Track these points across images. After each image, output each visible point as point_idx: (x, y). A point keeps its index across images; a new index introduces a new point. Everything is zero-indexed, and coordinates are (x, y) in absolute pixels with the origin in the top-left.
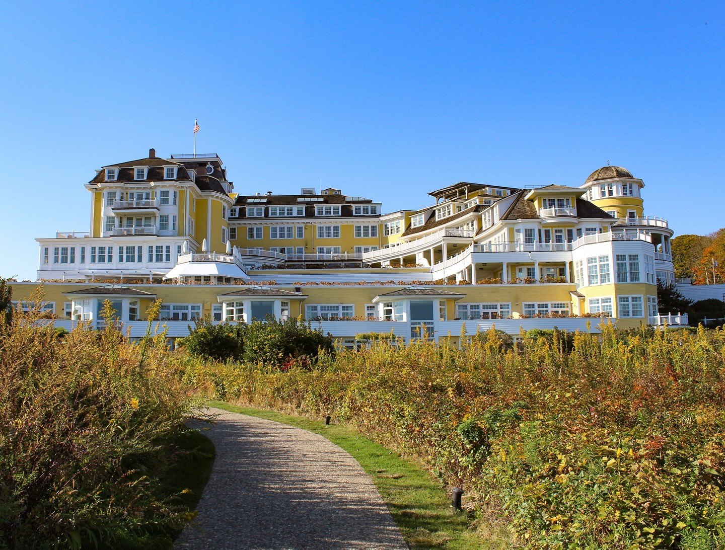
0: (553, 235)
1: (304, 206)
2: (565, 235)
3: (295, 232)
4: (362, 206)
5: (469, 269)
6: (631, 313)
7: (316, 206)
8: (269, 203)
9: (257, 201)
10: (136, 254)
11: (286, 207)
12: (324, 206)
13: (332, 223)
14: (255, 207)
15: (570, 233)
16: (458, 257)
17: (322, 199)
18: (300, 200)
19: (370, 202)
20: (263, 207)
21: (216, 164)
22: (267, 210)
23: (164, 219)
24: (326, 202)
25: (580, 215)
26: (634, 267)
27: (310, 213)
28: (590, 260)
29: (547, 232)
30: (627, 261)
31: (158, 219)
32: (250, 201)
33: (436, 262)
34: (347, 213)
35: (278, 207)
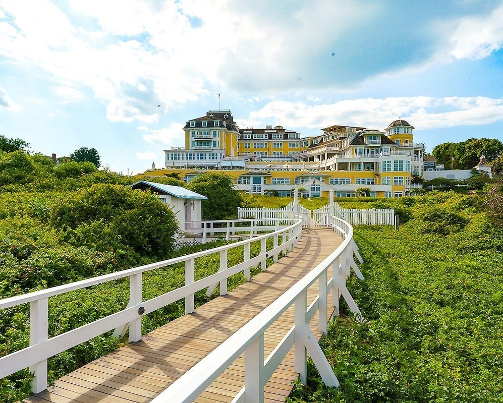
0: (370, 151)
1: (268, 134)
2: (375, 151)
3: (264, 145)
4: (292, 134)
5: (335, 164)
6: (398, 183)
7: (273, 134)
8: (253, 133)
9: (248, 131)
10: (204, 157)
11: (260, 135)
12: (276, 134)
13: (279, 142)
14: (247, 135)
15: (377, 150)
16: (331, 159)
17: (275, 131)
18: (266, 131)
19: (295, 132)
20: (251, 135)
21: (229, 114)
22: (252, 136)
23: (215, 142)
24: (277, 132)
25: (382, 143)
26: (401, 165)
27: (270, 137)
28: (384, 162)
29: (368, 150)
30: (399, 163)
31: (212, 143)
32: (245, 132)
33: (322, 160)
34: (286, 137)
35: (257, 135)
